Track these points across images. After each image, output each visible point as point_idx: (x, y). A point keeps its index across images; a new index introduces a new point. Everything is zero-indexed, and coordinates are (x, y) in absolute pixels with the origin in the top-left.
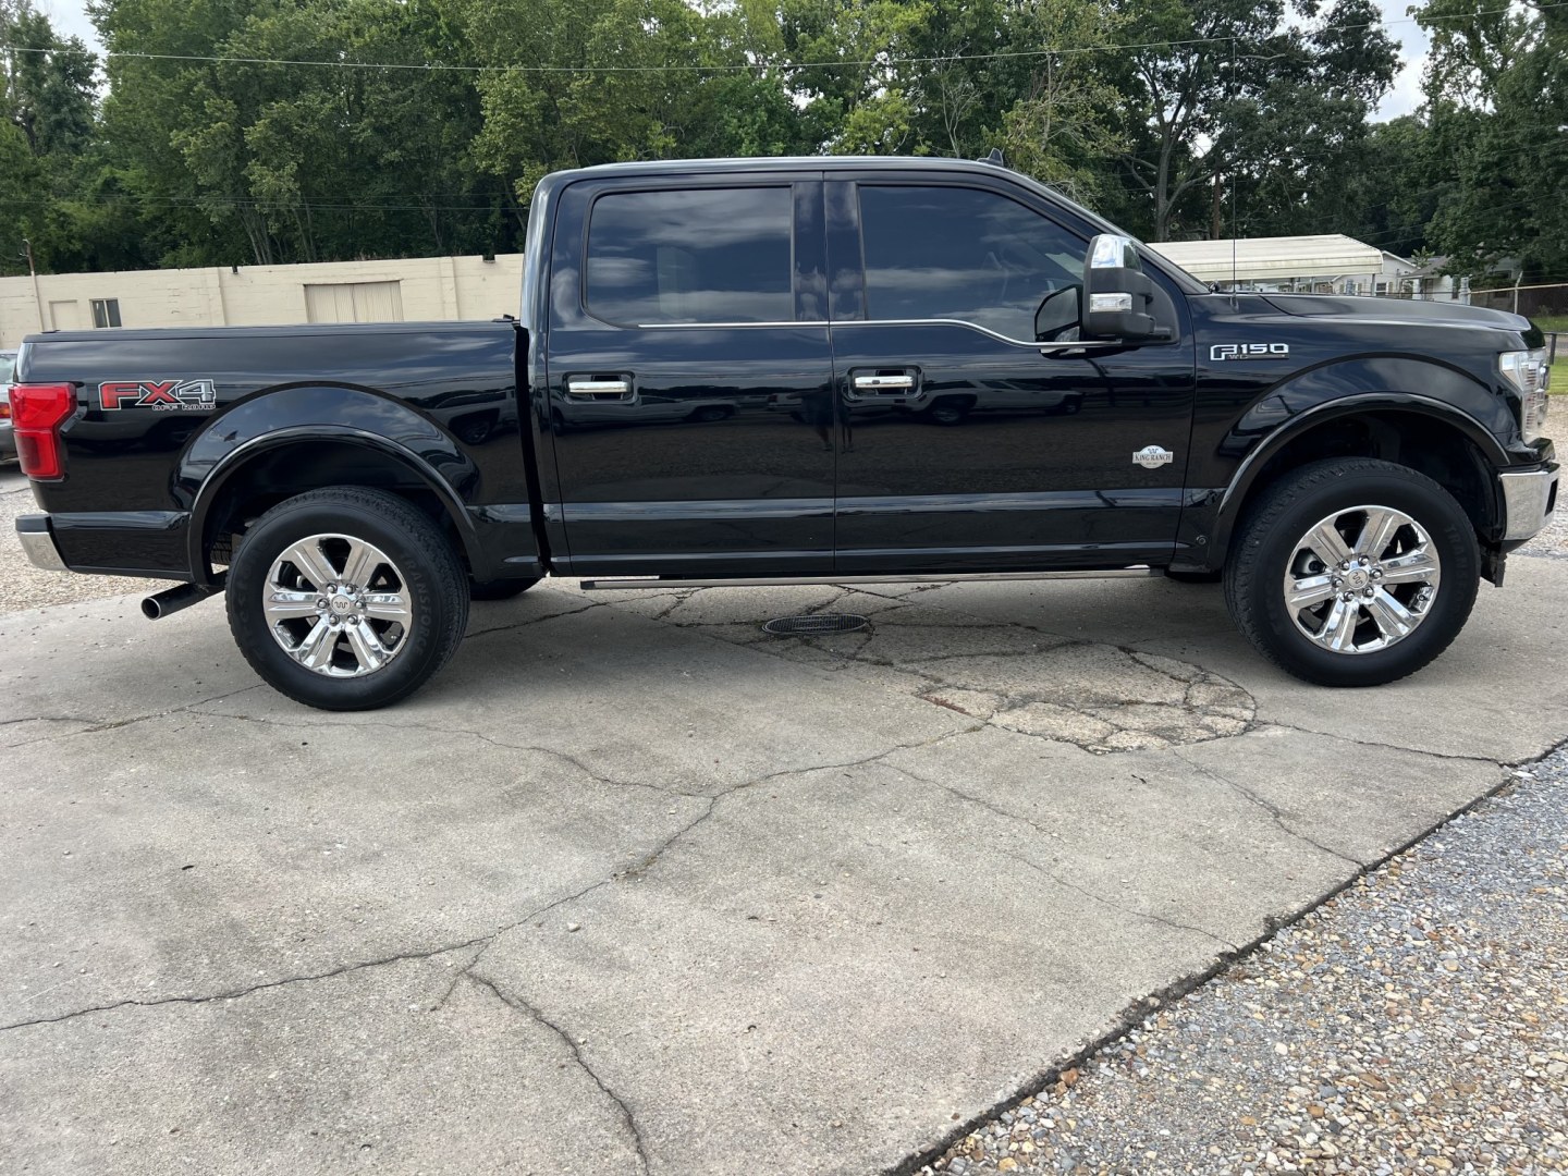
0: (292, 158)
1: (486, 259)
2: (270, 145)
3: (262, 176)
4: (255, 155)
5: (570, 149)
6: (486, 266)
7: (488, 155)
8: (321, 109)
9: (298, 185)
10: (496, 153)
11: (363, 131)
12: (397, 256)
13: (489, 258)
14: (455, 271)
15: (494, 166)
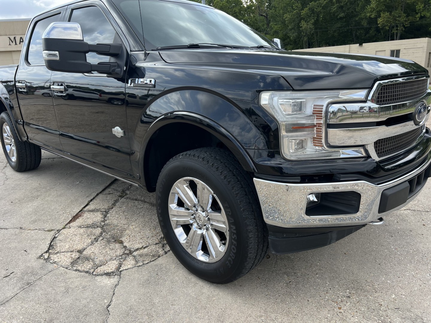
0: (313, 19)
1: (360, 45)
2: (308, 15)
3: (303, 25)
4: (304, 19)
5: (402, 7)
6: (360, 47)
7: (371, 12)
8: (323, 3)
9: (313, 26)
10: (373, 11)
11: (335, 8)
12: (333, 45)
13: (361, 44)
14: (349, 49)
15: (372, 15)
